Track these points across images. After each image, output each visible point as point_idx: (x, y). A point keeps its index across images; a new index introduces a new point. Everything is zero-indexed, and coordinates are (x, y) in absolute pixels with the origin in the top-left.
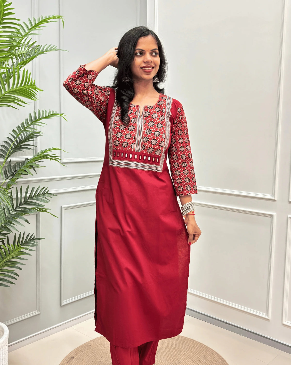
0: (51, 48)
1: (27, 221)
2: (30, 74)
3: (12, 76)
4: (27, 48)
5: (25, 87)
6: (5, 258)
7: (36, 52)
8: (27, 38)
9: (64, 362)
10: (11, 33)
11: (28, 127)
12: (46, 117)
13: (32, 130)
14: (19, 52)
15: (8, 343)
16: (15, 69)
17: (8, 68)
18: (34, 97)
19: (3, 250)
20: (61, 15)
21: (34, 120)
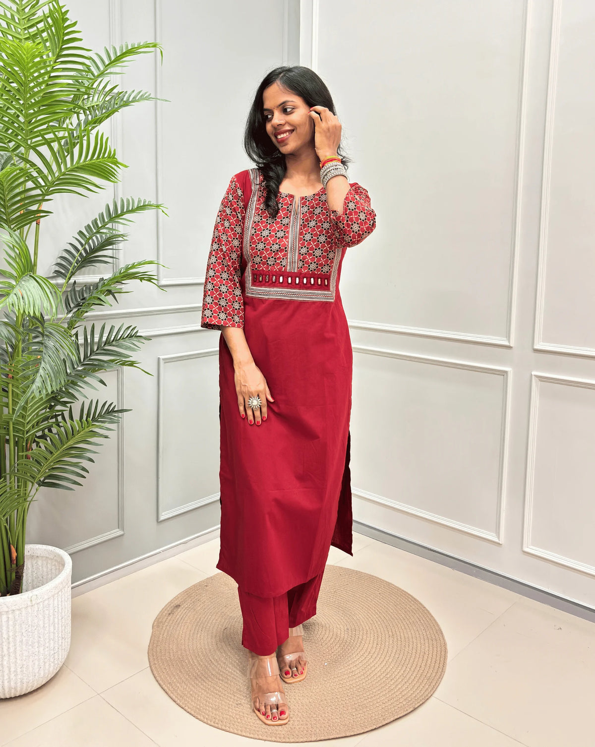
0: (141, 96)
1: (102, 382)
2: (108, 138)
3: (78, 143)
4: (103, 96)
5: (98, 161)
6: (66, 443)
7: (117, 104)
8: (102, 80)
9: (164, 614)
10: (75, 73)
11: (103, 227)
12: (132, 211)
13: (111, 231)
14: (89, 103)
15: (70, 582)
16: (83, 130)
17: (71, 129)
18: (113, 178)
19: (62, 429)
20: (158, 41)
21: (114, 215)
